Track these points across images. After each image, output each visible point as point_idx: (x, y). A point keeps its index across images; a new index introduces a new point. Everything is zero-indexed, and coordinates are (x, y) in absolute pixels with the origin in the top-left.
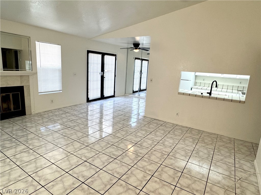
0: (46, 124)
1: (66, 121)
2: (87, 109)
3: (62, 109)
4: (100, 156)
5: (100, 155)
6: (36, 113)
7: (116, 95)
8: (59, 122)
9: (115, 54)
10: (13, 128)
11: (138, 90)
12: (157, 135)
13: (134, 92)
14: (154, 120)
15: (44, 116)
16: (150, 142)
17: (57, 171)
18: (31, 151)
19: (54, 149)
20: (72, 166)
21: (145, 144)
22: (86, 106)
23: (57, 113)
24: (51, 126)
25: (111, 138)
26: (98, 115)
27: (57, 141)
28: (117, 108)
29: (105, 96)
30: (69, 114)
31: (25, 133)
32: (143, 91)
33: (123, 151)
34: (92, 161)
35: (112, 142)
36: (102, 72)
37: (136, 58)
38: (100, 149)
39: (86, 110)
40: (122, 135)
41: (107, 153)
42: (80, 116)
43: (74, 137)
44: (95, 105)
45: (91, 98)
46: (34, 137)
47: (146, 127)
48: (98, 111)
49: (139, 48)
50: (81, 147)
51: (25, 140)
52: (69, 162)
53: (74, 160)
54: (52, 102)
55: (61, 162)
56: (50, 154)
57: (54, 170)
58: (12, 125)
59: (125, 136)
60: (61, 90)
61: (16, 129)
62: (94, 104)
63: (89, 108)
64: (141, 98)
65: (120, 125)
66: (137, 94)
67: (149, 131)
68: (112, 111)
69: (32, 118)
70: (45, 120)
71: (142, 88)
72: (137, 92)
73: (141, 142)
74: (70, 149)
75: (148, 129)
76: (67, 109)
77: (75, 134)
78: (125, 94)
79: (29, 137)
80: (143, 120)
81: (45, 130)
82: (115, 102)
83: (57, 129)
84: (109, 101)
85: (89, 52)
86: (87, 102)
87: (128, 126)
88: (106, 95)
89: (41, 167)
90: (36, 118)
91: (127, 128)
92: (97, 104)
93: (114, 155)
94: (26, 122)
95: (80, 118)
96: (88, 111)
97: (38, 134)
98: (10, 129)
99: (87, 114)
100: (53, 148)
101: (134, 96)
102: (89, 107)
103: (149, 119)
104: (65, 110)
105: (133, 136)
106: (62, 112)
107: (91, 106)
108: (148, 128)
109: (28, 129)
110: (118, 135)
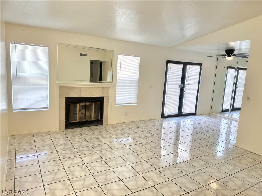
0: (119, 136)
1: (137, 136)
2: (162, 126)
3: (136, 122)
4: (170, 185)
5: (170, 183)
6: (111, 124)
7: (197, 113)
8: (131, 136)
9: (200, 63)
10: (91, 136)
11: (229, 109)
12: (252, 176)
13: (223, 111)
14: (249, 152)
15: (118, 128)
16: (239, 183)
17: (123, 189)
18: (103, 162)
19: (123, 165)
20: (139, 187)
21: (230, 184)
22: (160, 123)
23: (130, 127)
24: (123, 140)
25: (185, 166)
26: (173, 135)
27: (127, 156)
28: (198, 130)
29: (183, 113)
30: (141, 129)
31: (100, 143)
32: (237, 111)
33: (198, 186)
34: (160, 188)
35: (186, 171)
36: (182, 85)
37: (229, 68)
38: (171, 177)
39: (160, 127)
40: (200, 165)
41: (178, 183)
42: (153, 133)
43: (144, 156)
44: (171, 122)
45: (166, 113)
46: (107, 148)
47: (236, 161)
48: (174, 130)
49: (234, 55)
50: (151, 169)
51: (100, 150)
52: (136, 182)
53: (141, 182)
54: (127, 114)
55: (128, 181)
56: (119, 169)
57: (121, 187)
58: (91, 133)
59: (204, 167)
60: (136, 103)
61: (94, 138)
62: (169, 121)
63: (163, 126)
64: (234, 120)
65: (199, 152)
66: (227, 114)
67: (239, 167)
68: (190, 132)
69: (108, 128)
70: (119, 132)
71: (236, 106)
72: (228, 111)
73: (226, 180)
74: (138, 168)
75: (238, 165)
76: (141, 123)
77: (145, 152)
78: (211, 113)
79: (103, 148)
80: (233, 151)
81: (117, 143)
82: (196, 122)
83: (128, 144)
84: (189, 120)
85: (168, 62)
86: (162, 118)
87: (210, 156)
88: (185, 111)
89: (110, 181)
90: (111, 129)
91: (207, 158)
92: (173, 121)
93: (187, 188)
94: (102, 132)
95: (152, 135)
96: (162, 129)
97: (111, 146)
98: (89, 137)
99: (161, 132)
100: (123, 163)
101: (222, 116)
102: (163, 123)
103: (242, 151)
104: (138, 124)
105: (214, 169)
106: (135, 126)
107: (166, 123)
108: (238, 162)
109: (103, 138)
110: (195, 164)
